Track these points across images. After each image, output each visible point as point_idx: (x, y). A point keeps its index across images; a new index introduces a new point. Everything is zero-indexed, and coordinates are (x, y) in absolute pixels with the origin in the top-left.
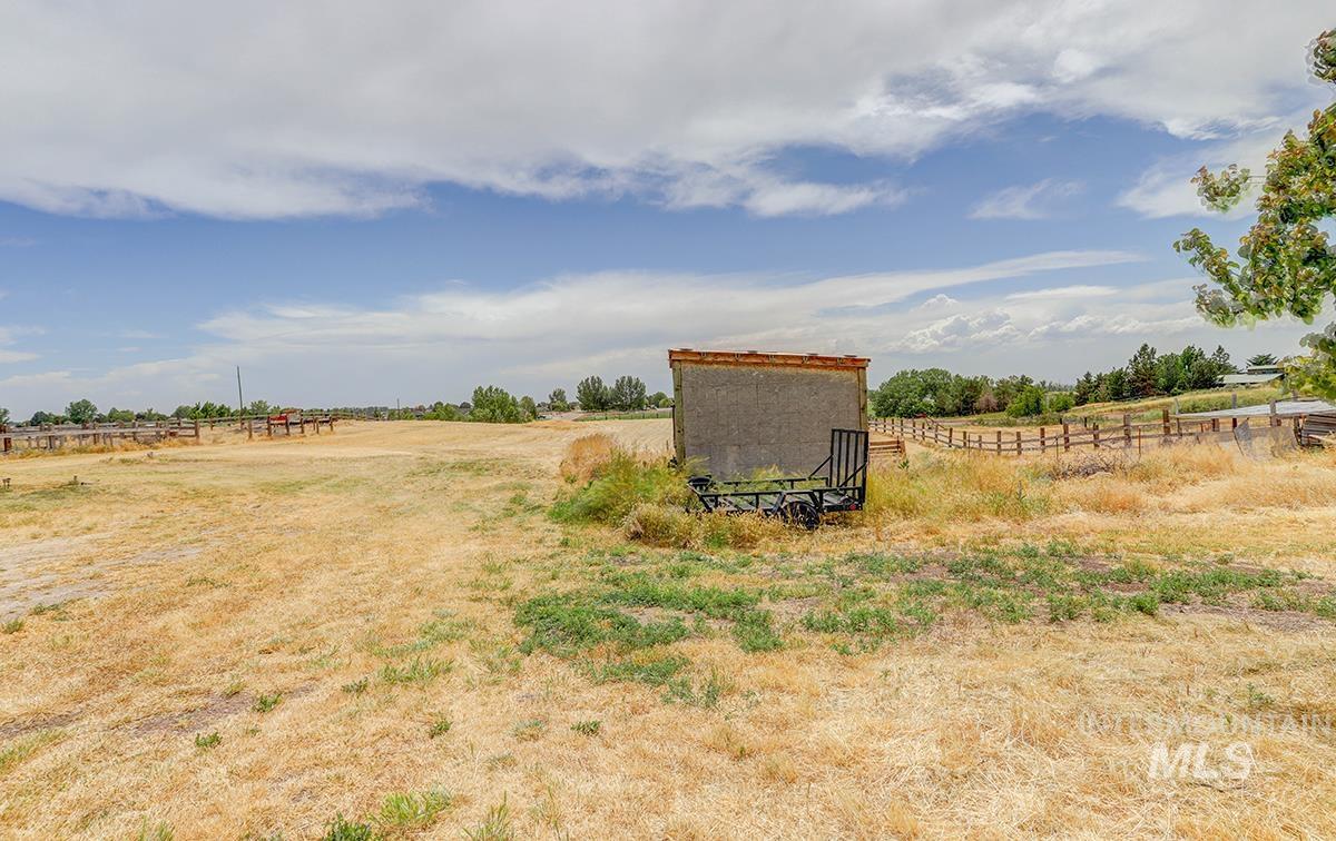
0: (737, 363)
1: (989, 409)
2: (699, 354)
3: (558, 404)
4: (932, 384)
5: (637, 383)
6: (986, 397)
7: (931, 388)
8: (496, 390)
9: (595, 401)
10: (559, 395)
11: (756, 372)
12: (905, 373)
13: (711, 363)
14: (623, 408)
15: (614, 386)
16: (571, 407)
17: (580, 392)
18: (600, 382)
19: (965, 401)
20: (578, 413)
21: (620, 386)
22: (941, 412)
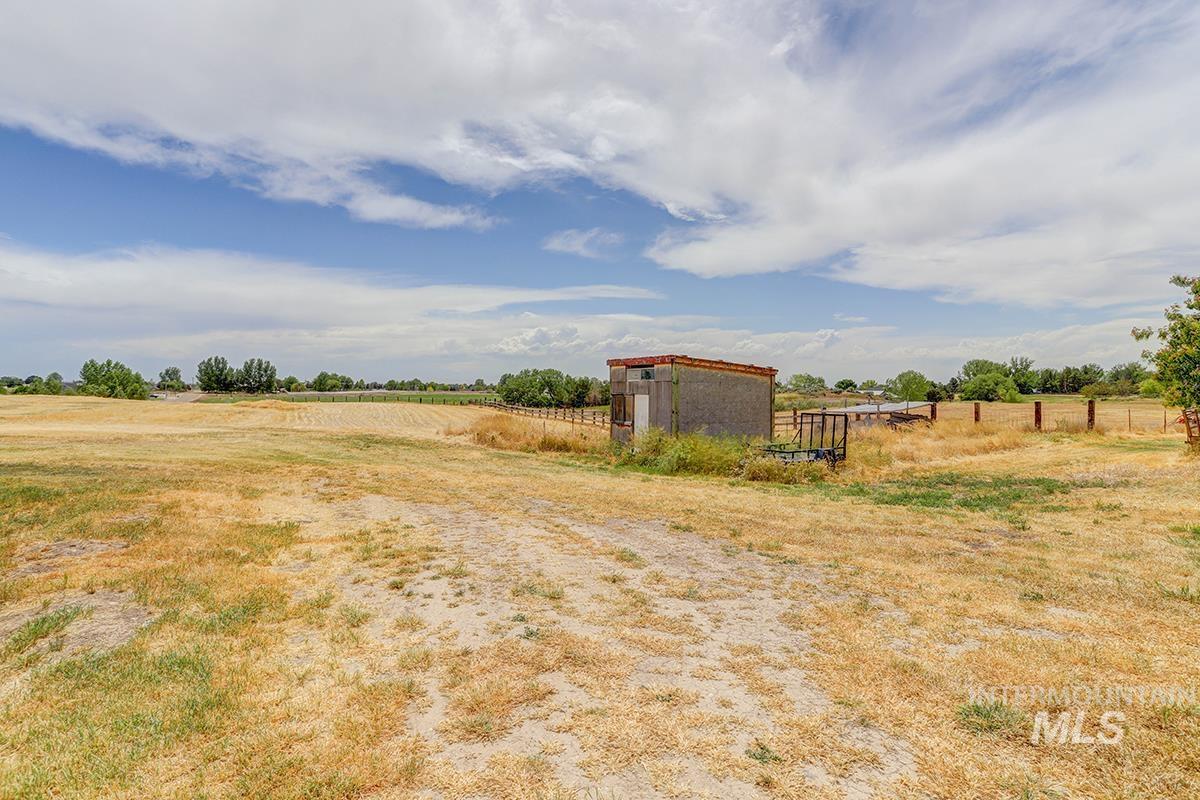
0: (710, 367)
1: (596, 403)
2: (691, 359)
3: (170, 383)
4: (549, 382)
5: (267, 367)
6: (594, 393)
7: (548, 384)
8: (116, 364)
9: (218, 381)
10: (172, 374)
11: (720, 374)
12: (527, 372)
13: (696, 366)
14: (251, 390)
15: (241, 367)
16: (187, 388)
17: (200, 371)
18: (224, 363)
19: (578, 396)
20: (198, 394)
21: (248, 368)
22: (559, 405)
